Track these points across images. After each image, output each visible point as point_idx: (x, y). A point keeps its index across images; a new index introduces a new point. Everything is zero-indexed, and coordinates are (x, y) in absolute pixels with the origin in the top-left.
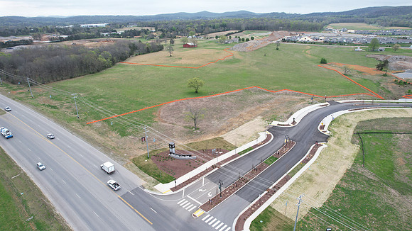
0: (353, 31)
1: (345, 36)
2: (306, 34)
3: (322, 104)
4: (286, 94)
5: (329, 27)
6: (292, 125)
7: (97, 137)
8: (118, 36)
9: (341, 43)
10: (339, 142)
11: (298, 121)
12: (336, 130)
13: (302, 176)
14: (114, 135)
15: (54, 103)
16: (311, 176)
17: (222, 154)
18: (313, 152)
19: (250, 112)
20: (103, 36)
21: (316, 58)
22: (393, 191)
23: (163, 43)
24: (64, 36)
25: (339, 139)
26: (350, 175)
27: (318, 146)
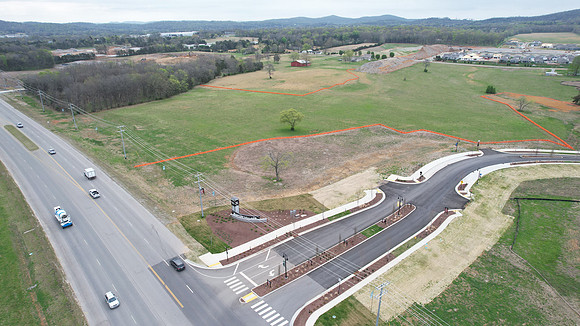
0: (550, 45)
1: (535, 53)
2: (474, 49)
3: (471, 153)
4: (421, 137)
5: (513, 40)
6: (418, 182)
7: (143, 185)
8: (207, 49)
9: (526, 64)
10: (483, 211)
11: (427, 177)
12: (482, 192)
13: (412, 256)
14: (166, 183)
15: (101, 137)
16: (425, 257)
17: (305, 218)
18: (438, 223)
19: (362, 161)
20: (186, 49)
21: (481, 85)
22: (548, 288)
23: (264, 60)
24: (136, 49)
25: (483, 205)
26: (488, 260)
27: (448, 214)
